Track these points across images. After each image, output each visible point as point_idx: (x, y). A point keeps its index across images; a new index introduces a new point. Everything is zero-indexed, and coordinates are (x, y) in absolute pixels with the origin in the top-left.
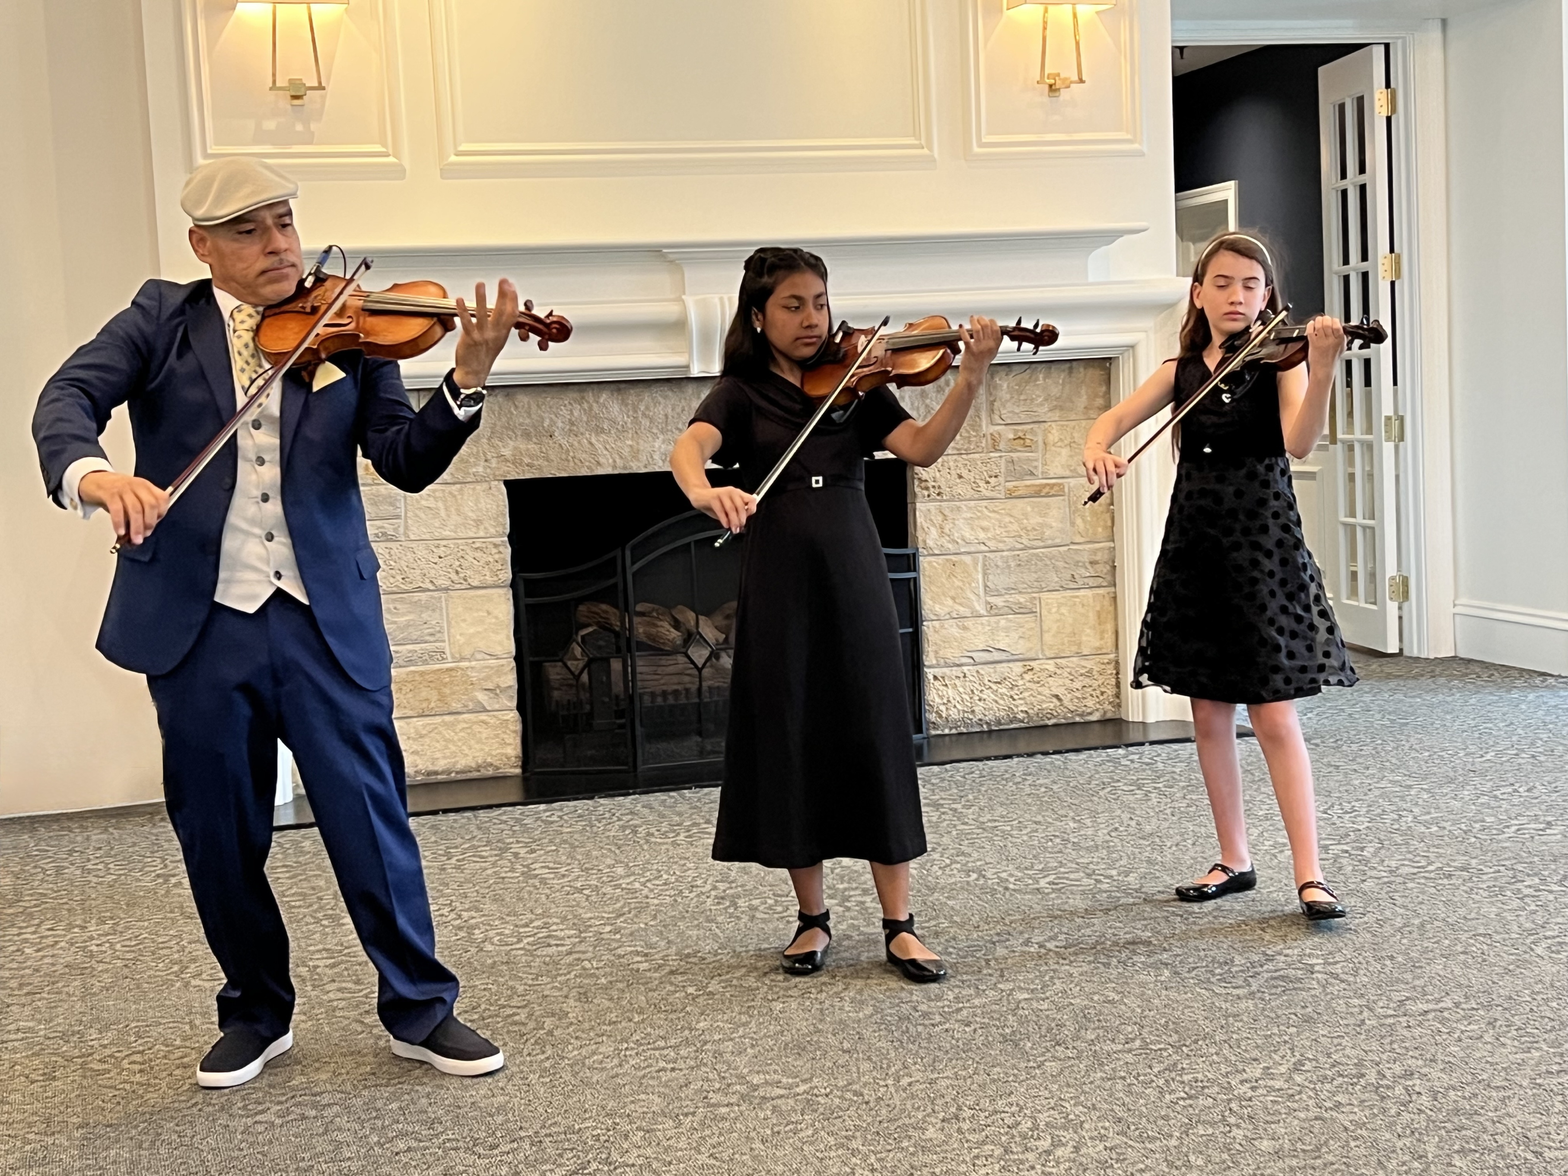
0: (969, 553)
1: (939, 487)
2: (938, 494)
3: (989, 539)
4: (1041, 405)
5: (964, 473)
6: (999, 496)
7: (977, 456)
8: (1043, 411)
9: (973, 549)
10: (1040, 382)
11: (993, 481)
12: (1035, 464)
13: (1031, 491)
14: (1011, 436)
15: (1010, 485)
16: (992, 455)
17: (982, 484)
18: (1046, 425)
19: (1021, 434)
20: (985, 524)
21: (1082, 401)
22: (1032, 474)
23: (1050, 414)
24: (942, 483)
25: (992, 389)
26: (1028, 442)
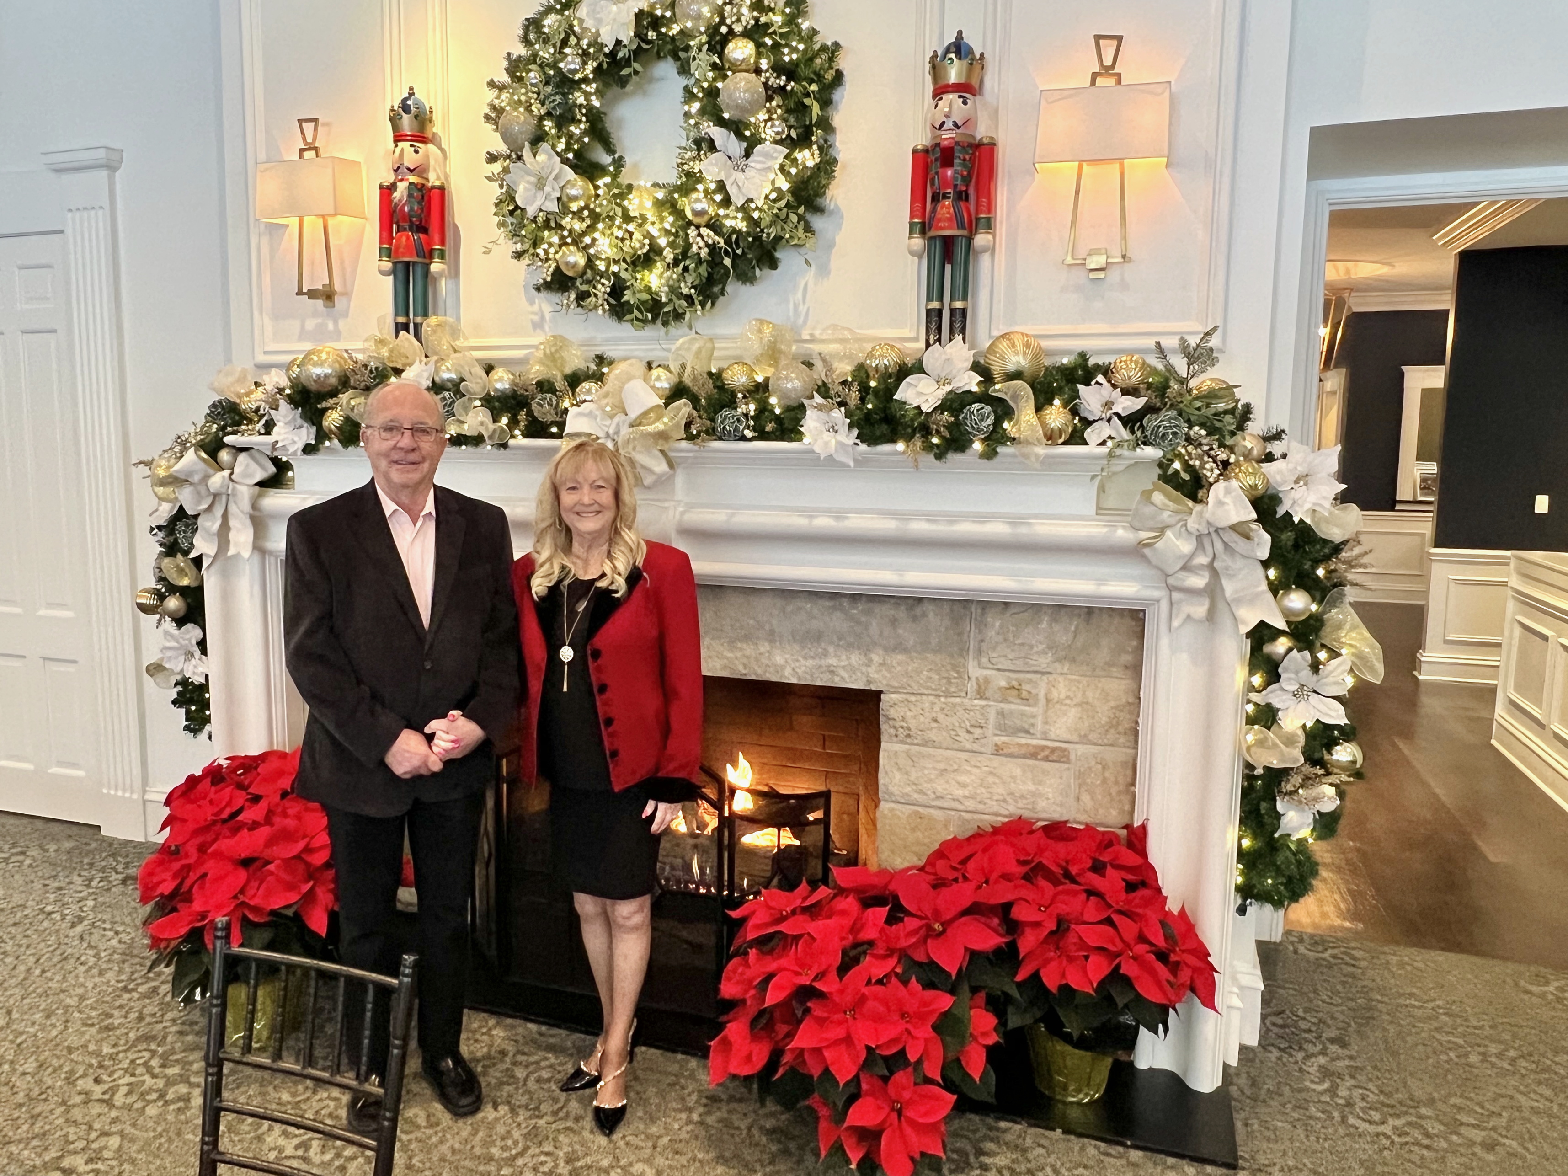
0: (941, 808)
1: (909, 729)
2: (908, 736)
3: (966, 797)
4: (1044, 652)
5: (941, 717)
6: (983, 750)
7: (958, 700)
8: (1043, 661)
9: (945, 805)
10: (1044, 625)
11: (978, 732)
12: (1032, 721)
13: (1023, 751)
14: (1003, 684)
15: (999, 740)
16: (976, 702)
17: (963, 733)
18: (1051, 678)
19: (1015, 683)
20: (963, 778)
21: (1103, 654)
22: (1028, 732)
23: (1057, 665)
24: (912, 724)
25: (982, 625)
26: (1024, 694)
